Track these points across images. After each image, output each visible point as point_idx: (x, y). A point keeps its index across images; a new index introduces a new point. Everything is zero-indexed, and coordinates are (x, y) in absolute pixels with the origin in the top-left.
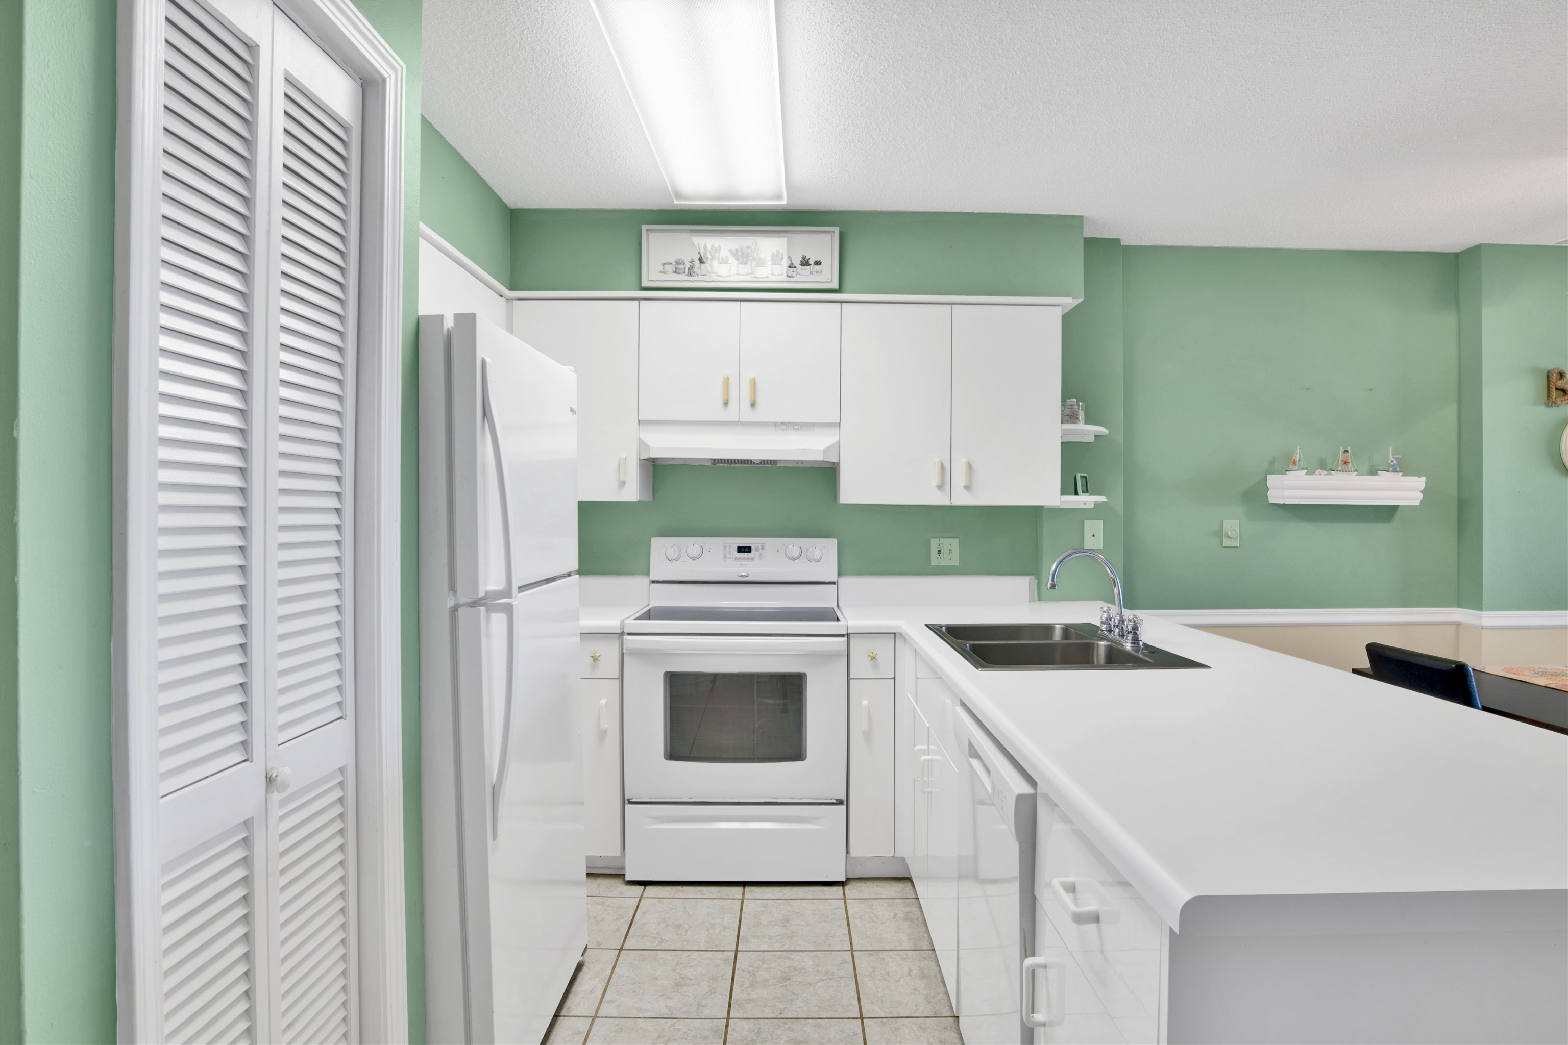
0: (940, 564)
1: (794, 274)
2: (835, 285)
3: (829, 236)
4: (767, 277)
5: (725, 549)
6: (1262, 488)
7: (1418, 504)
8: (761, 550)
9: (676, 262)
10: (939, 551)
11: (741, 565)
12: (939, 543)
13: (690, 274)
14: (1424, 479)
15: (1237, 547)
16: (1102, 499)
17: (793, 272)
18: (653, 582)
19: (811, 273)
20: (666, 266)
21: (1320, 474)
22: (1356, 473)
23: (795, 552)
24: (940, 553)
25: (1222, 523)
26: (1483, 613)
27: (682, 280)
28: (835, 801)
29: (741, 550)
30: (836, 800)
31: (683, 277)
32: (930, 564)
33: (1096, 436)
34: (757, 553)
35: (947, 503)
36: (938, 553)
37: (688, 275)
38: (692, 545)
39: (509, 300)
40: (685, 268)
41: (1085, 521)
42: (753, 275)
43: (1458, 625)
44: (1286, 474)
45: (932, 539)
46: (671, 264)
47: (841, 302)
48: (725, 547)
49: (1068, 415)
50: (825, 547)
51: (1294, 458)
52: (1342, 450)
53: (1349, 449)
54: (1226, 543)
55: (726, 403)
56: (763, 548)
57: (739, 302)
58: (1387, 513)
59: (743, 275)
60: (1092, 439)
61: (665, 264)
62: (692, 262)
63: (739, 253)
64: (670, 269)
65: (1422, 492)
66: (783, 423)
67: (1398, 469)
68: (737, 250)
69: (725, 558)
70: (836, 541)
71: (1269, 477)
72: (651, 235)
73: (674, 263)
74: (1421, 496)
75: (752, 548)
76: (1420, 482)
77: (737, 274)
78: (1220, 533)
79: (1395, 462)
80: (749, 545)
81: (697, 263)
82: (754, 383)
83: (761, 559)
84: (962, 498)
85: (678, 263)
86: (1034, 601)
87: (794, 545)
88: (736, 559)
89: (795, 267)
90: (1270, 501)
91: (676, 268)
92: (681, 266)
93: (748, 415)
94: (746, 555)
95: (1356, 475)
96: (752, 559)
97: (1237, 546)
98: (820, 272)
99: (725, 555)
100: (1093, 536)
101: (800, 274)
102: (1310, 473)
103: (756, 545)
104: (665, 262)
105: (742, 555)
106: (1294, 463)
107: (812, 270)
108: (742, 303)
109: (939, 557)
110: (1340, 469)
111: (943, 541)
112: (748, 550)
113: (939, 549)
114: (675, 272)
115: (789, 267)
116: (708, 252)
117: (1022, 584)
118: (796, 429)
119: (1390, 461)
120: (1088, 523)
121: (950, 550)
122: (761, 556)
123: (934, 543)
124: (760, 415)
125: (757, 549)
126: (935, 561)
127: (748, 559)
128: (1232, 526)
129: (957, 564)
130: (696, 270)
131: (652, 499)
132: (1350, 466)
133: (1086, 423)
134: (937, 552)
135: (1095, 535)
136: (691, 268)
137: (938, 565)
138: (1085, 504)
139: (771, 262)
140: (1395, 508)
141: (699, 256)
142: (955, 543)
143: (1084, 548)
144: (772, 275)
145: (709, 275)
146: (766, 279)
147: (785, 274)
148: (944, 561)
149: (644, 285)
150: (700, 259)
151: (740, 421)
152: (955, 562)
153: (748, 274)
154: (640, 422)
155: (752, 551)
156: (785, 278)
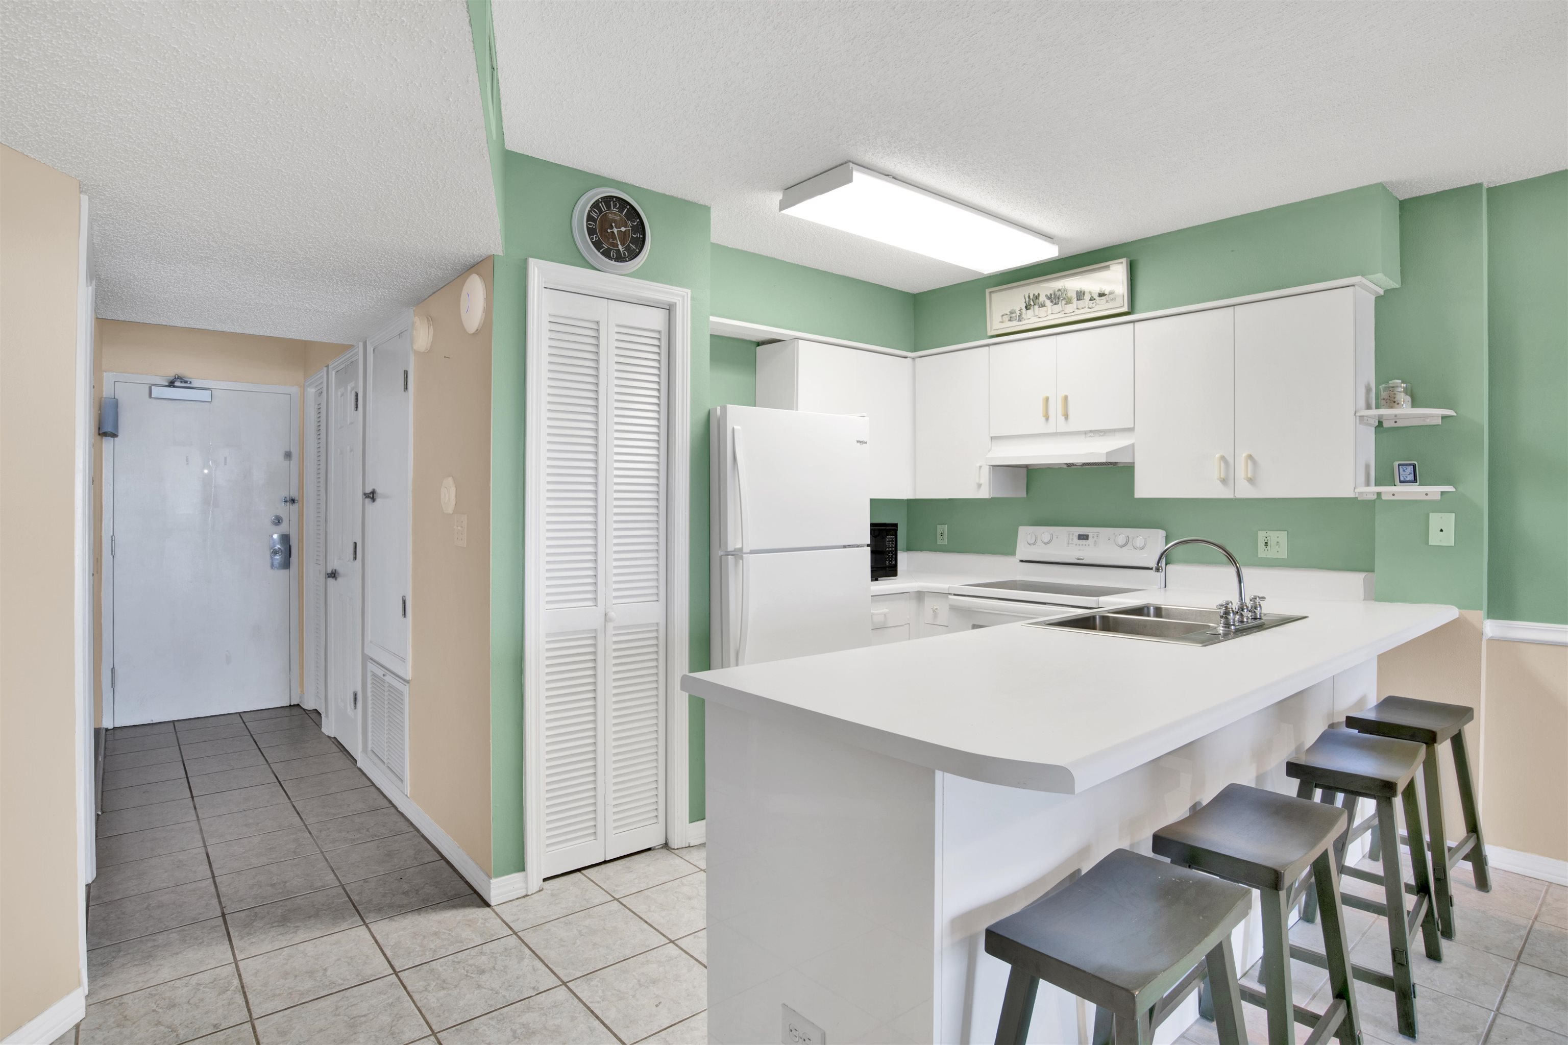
0: (1268, 556)
1: (1094, 305)
2: (1125, 309)
3: (1120, 267)
4: (1074, 312)
5: (1069, 536)
8: (1096, 538)
9: (1010, 312)
10: (1266, 543)
11: (1079, 550)
12: (1266, 535)
13: (1020, 320)
16: (1449, 488)
17: (1093, 303)
18: (1022, 561)
19: (1107, 301)
20: (1004, 317)
23: (1121, 540)
24: (1267, 545)
27: (1015, 326)
29: (1080, 537)
31: (1015, 323)
32: (1257, 556)
33: (1435, 419)
34: (1094, 541)
36: (1265, 545)
37: (1018, 321)
38: (1045, 532)
39: (914, 359)
40: (1016, 316)
41: (1431, 514)
42: (1063, 312)
45: (1259, 531)
46: (1007, 314)
47: (1133, 322)
48: (1069, 534)
49: (1384, 399)
50: (1154, 537)
55: (1046, 418)
56: (1098, 536)
57: (1054, 336)
59: (1057, 313)
60: (1437, 422)
61: (1003, 315)
62: (1020, 310)
63: (1052, 296)
64: (1006, 318)
66: (1091, 431)
68: (1051, 295)
69: (1068, 544)
70: (1164, 531)
72: (993, 295)
73: (1009, 314)
75: (1089, 536)
77: (1052, 314)
80: (1087, 534)
81: (1024, 309)
82: (1066, 399)
83: (1095, 546)
84: (1245, 491)
85: (1011, 313)
87: (1122, 534)
88: (1075, 544)
89: (1095, 299)
91: (1011, 317)
92: (1014, 315)
93: (1063, 427)
94: (1084, 542)
96: (1089, 545)
98: (1113, 300)
99: (1069, 541)
100: (1441, 530)
101: (1099, 304)
103: (1093, 534)
104: (1003, 314)
105: (1081, 542)
107: (1107, 299)
108: (1057, 336)
109: (1267, 549)
111: (1270, 533)
112: (1086, 537)
113: (1266, 541)
114: (1010, 320)
115: (1090, 300)
116: (1031, 299)
117: (1358, 581)
118: (1101, 436)
120: (1433, 517)
121: (1278, 542)
122: (1095, 543)
123: (1261, 535)
124: (1072, 426)
125: (1094, 537)
126: (1262, 553)
127: (1086, 545)
129: (1287, 557)
130: (1023, 316)
131: (1026, 496)
133: (1414, 405)
134: (1264, 544)
136: (1021, 315)
137: (1265, 557)
138: (1426, 495)
139: (1076, 299)
141: (1025, 305)
142: (1283, 536)
143: (1429, 544)
144: (1078, 309)
145: (1032, 319)
146: (1073, 314)
147: (1087, 307)
148: (1271, 553)
149: (990, 334)
150: (1026, 307)
151: (1058, 431)
152: (1283, 554)
153: (1059, 312)
154: (992, 438)
155: (1089, 538)
156: (1087, 310)
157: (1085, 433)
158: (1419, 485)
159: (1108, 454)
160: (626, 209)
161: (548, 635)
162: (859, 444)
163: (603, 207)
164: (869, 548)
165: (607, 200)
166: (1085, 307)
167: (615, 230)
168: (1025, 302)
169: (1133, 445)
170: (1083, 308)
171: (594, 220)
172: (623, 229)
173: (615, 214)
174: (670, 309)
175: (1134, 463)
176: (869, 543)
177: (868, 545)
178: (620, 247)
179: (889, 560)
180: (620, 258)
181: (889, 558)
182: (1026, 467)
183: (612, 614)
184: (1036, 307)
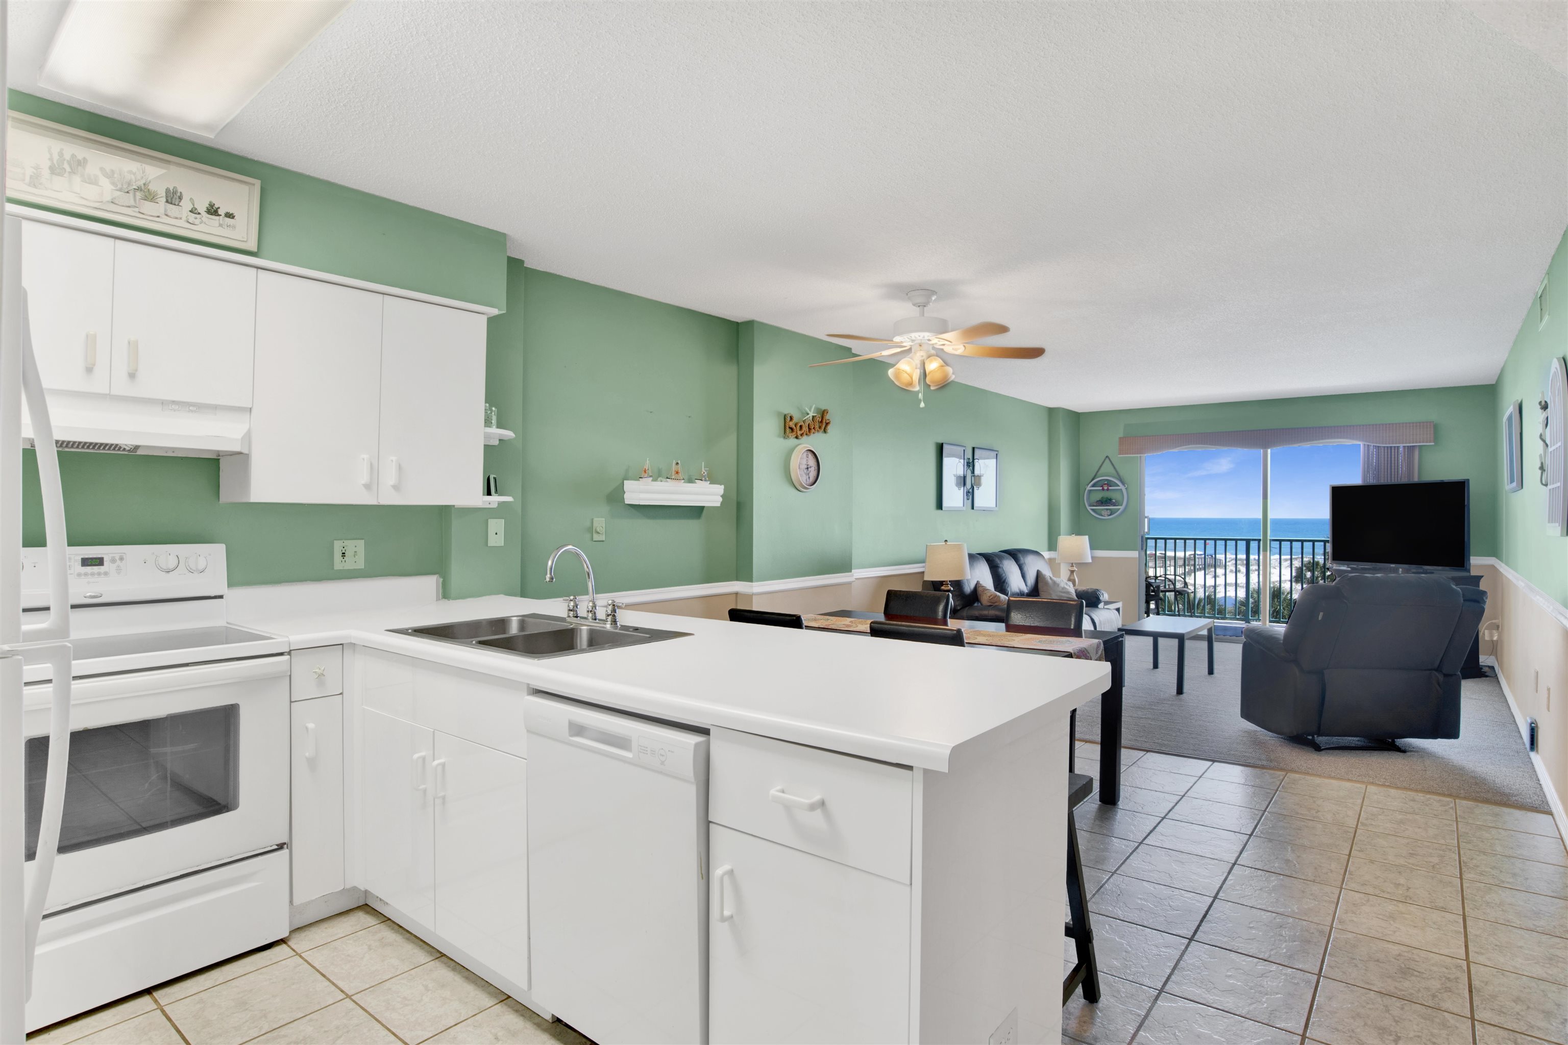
0: (345, 568)
1: (197, 221)
2: (252, 246)
3: (245, 188)
4: (158, 217)
6: (620, 490)
7: (719, 505)
8: (118, 562)
10: (343, 553)
11: (89, 583)
12: (344, 545)
14: (723, 487)
16: (509, 499)
17: (196, 218)
19: (221, 225)
21: (661, 481)
22: (683, 481)
23: (172, 563)
24: (345, 556)
25: (592, 520)
26: (753, 583)
28: (276, 847)
29: (86, 562)
30: (277, 845)
32: (333, 569)
33: (500, 440)
34: (114, 566)
35: (375, 503)
36: (342, 556)
37: (29, 185)
41: (489, 520)
42: (137, 210)
43: (737, 594)
44: (639, 480)
45: (335, 542)
47: (258, 268)
50: (210, 555)
51: (645, 467)
52: (674, 462)
53: (679, 462)
54: (596, 537)
55: (89, 370)
56: (121, 559)
57: (113, 239)
58: (697, 511)
59: (122, 206)
60: (496, 443)
62: (37, 168)
63: (115, 176)
65: (721, 496)
66: (174, 402)
67: (707, 479)
68: (112, 171)
70: (224, 546)
71: (625, 481)
74: (721, 499)
75: (105, 560)
76: (720, 489)
77: (112, 202)
78: (591, 529)
79: (706, 473)
80: (100, 556)
81: (46, 172)
82: (133, 347)
83: (119, 573)
84: (389, 498)
86: (440, 600)
87: (168, 553)
88: (79, 575)
89: (199, 214)
90: (626, 503)
93: (121, 387)
94: (96, 569)
95: (682, 483)
96: (106, 574)
97: (604, 540)
98: (234, 227)
99: (64, 571)
100: (496, 534)
101: (205, 223)
102: (655, 480)
103: (111, 555)
105: (89, 569)
106: (645, 472)
107: (221, 222)
108: (117, 241)
109: (343, 560)
110: (673, 477)
111: (347, 543)
112: (99, 562)
113: (344, 552)
115: (190, 211)
116: (65, 162)
117: (429, 584)
118: (192, 411)
119: (702, 473)
120: (492, 522)
121: (355, 552)
122: (119, 569)
123: (338, 546)
124: (140, 388)
125: (113, 561)
126: (339, 564)
127: (99, 574)
128: (600, 523)
129: (363, 567)
130: (46, 182)
132: (680, 476)
133: (498, 427)
134: (341, 554)
135: (498, 534)
136: (39, 178)
137: (342, 568)
138: (490, 503)
139: (164, 200)
140: (702, 508)
141: (49, 163)
142: (361, 543)
143: (489, 545)
144: (167, 215)
145: (66, 193)
146: (157, 219)
147: (184, 218)
148: (350, 564)
150: (55, 171)
151: (109, 394)
152: (361, 565)
153: (129, 207)
155: (105, 563)
156: (184, 223)
157: (160, 403)
166: (181, 219)
168: (51, 159)
170: (176, 218)
175: (248, 453)
184: (77, 179)
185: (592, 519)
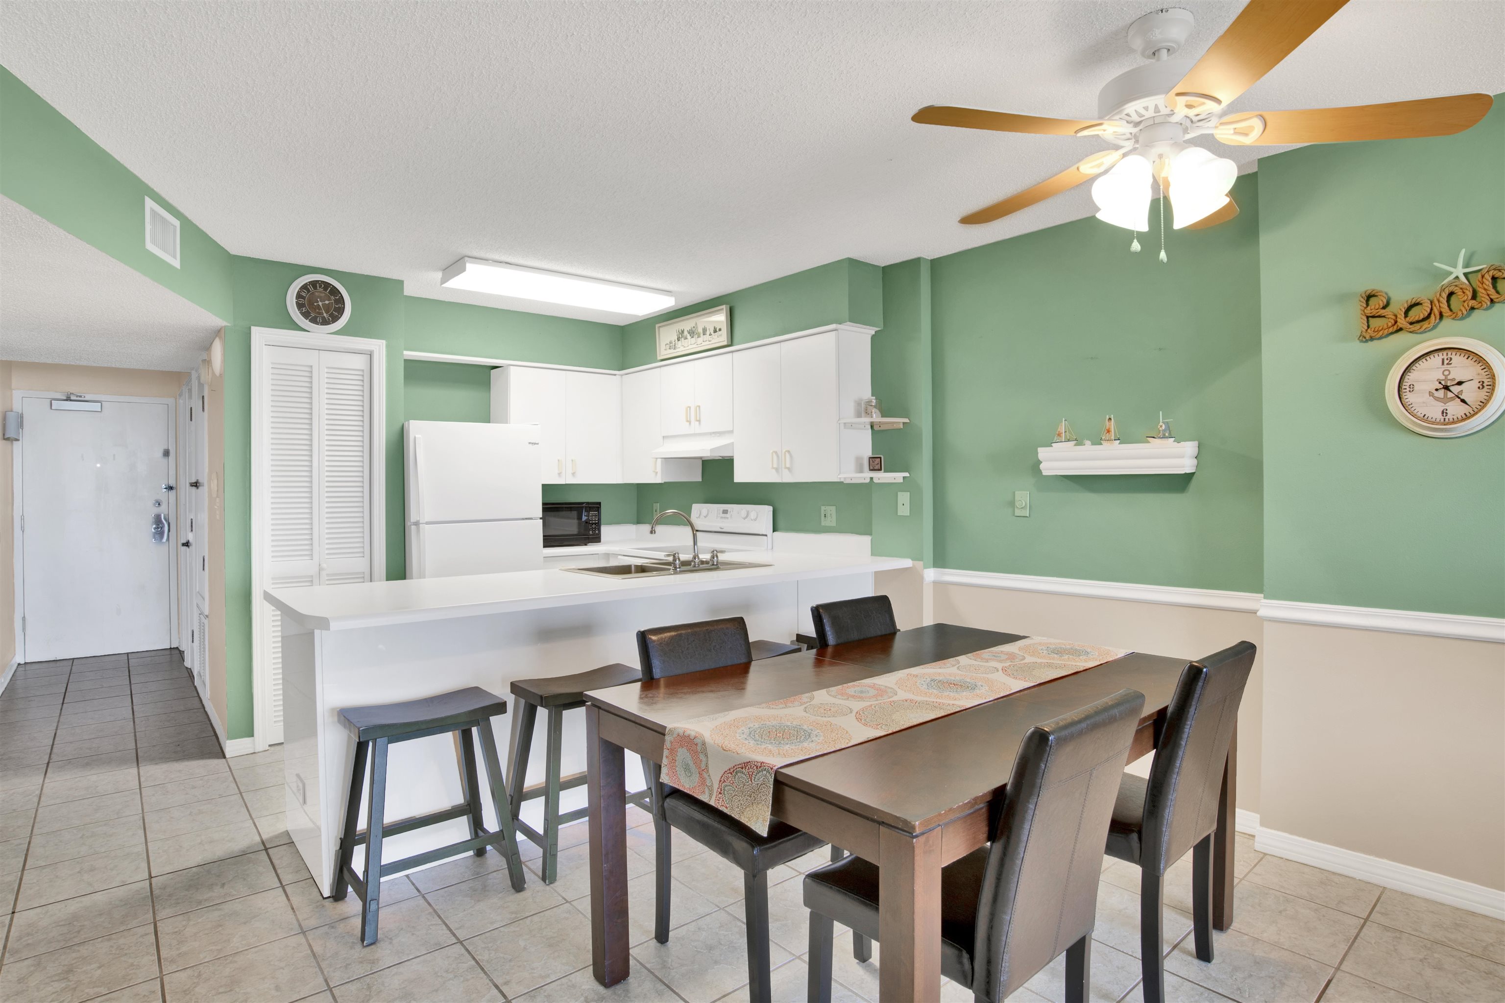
0: (827, 525)
2: (729, 342)
3: (724, 311)
4: (701, 343)
7: (1197, 469)
9: (669, 342)
11: (723, 521)
12: (825, 509)
13: (675, 349)
14: (1194, 444)
15: (1027, 517)
16: (907, 475)
17: (711, 338)
19: (718, 337)
20: (666, 346)
21: (1087, 445)
22: (1119, 441)
23: (744, 513)
24: (826, 517)
26: (1267, 601)
27: (673, 353)
29: (724, 512)
31: (672, 351)
32: (821, 524)
35: (780, 481)
39: (622, 375)
40: (673, 346)
41: (897, 493)
42: (696, 344)
45: (822, 507)
46: (668, 344)
47: (732, 352)
48: (718, 510)
51: (1059, 430)
53: (1112, 417)
54: (1018, 512)
55: (689, 423)
56: (733, 511)
59: (693, 344)
62: (675, 340)
63: (690, 331)
64: (668, 347)
65: (1195, 458)
67: (1168, 434)
69: (718, 517)
70: (772, 507)
71: (1039, 449)
72: (661, 329)
74: (1192, 463)
75: (728, 511)
76: (1187, 448)
77: (691, 344)
78: (1012, 504)
79: (1165, 426)
80: (727, 509)
81: (677, 340)
82: (699, 408)
84: (787, 477)
86: (872, 555)
87: (745, 509)
88: (721, 518)
89: (711, 335)
90: (1045, 473)
92: (671, 345)
93: (698, 429)
95: (1119, 444)
96: (729, 518)
97: (1026, 515)
98: (724, 335)
99: (718, 515)
100: (903, 505)
101: (713, 339)
102: (1080, 443)
103: (730, 509)
104: (665, 343)
105: (724, 515)
106: (1061, 435)
107: (718, 335)
108: (695, 361)
109: (824, 520)
110: (1107, 437)
111: (827, 508)
112: (726, 512)
113: (826, 514)
114: (670, 349)
115: (709, 336)
117: (866, 542)
118: (718, 436)
119: (1161, 426)
120: (900, 495)
121: (831, 514)
122: (732, 516)
123: (823, 509)
124: (703, 429)
125: (731, 512)
126: (825, 523)
127: (726, 518)
128: (1023, 497)
129: (835, 525)
131: (701, 480)
132: (1112, 435)
134: (824, 516)
136: (675, 345)
137: (825, 525)
139: (702, 334)
141: (677, 337)
142: (834, 509)
143: (898, 514)
144: (703, 341)
145: (682, 348)
146: (701, 345)
147: (708, 340)
148: (828, 522)
149: (659, 358)
150: (678, 339)
151: (696, 432)
152: (834, 522)
154: (663, 437)
155: (728, 513)
156: (708, 343)
157: (711, 434)
158: (884, 472)
159: (712, 450)
160: (330, 288)
161: (273, 579)
162: (531, 445)
163: (311, 288)
164: (542, 520)
165: (314, 284)
167: (320, 303)
168: (678, 334)
169: (733, 443)
170: (706, 341)
171: (303, 298)
172: (327, 302)
173: (321, 292)
174: (371, 355)
175: (733, 457)
176: (541, 517)
177: (541, 518)
178: (325, 315)
179: (592, 530)
180: (325, 322)
181: (592, 528)
182: (701, 458)
183: (324, 565)
184: (683, 339)
185: (1014, 493)
